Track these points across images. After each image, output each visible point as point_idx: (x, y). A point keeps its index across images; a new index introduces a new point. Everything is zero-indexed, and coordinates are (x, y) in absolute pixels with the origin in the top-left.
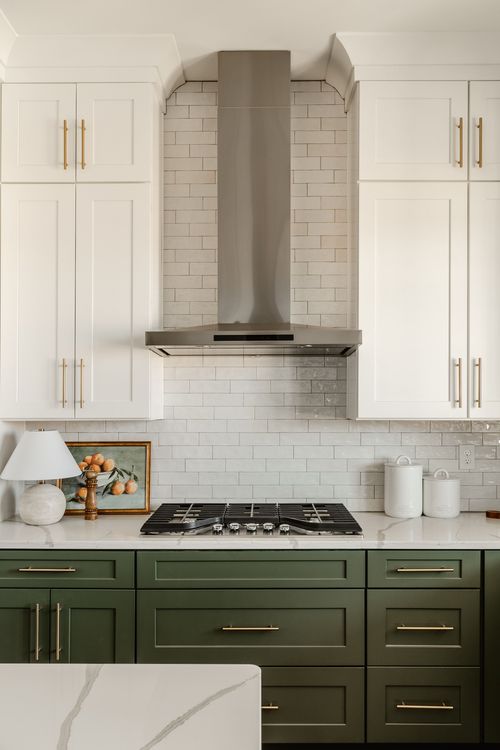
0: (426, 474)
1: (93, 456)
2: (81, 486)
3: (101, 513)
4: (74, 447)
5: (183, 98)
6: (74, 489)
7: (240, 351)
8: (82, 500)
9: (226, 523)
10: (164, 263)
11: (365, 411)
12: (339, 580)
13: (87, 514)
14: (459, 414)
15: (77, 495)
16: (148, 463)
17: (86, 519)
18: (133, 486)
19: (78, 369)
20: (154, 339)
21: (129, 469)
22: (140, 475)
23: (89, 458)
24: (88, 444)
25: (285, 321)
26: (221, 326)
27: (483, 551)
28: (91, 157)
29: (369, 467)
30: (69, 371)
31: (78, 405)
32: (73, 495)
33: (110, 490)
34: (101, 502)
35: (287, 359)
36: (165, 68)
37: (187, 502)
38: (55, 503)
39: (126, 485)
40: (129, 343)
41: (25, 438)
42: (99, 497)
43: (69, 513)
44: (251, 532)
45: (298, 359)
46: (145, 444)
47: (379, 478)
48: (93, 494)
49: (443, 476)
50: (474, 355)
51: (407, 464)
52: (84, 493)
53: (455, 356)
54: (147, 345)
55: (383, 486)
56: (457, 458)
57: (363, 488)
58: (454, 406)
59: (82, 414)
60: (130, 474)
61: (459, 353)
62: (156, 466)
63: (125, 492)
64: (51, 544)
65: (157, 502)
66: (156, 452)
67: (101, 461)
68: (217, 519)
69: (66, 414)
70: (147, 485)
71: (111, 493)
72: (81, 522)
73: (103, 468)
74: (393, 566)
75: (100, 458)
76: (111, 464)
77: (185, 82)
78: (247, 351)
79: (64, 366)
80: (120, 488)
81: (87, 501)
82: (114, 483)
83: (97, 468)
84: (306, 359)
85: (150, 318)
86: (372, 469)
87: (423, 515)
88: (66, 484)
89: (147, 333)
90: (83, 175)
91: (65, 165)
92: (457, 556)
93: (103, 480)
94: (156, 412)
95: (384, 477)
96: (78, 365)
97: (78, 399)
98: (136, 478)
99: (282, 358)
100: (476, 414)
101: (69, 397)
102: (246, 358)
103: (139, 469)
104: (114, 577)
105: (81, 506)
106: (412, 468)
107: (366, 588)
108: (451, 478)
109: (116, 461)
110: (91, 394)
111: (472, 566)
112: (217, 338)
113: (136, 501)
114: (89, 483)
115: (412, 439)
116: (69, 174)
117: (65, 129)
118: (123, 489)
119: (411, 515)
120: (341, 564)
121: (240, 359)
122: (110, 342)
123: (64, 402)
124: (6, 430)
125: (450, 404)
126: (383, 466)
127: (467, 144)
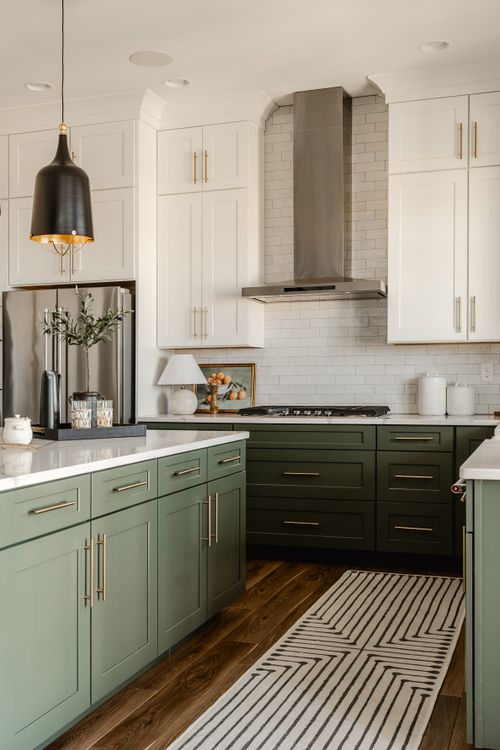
0: (450, 385)
1: (217, 374)
2: (207, 392)
3: (222, 412)
4: (204, 368)
5: (277, 119)
6: (203, 395)
7: (318, 297)
8: (208, 402)
10: (264, 237)
11: (392, 336)
12: (357, 445)
13: (210, 412)
14: (461, 337)
15: (206, 400)
16: (253, 378)
18: (243, 394)
19: (204, 314)
20: (247, 292)
21: (240, 382)
22: (248, 387)
23: (214, 375)
24: (214, 365)
27: (455, 427)
28: (211, 173)
29: (410, 380)
30: (198, 315)
31: (204, 337)
32: (204, 400)
33: (227, 397)
34: (222, 405)
35: (351, 302)
38: (190, 402)
39: (239, 393)
40: (232, 295)
42: (220, 401)
43: (198, 412)
44: (306, 415)
46: (252, 365)
47: (414, 390)
48: (215, 397)
49: (462, 385)
50: (471, 295)
51: (434, 376)
53: (457, 296)
54: (243, 296)
56: (479, 373)
57: (407, 396)
58: (457, 331)
59: (206, 343)
60: (241, 386)
62: (259, 381)
63: (238, 398)
66: (260, 372)
67: (223, 377)
69: (197, 343)
70: (253, 394)
71: (229, 399)
73: (223, 382)
75: (222, 375)
76: (229, 379)
77: (277, 108)
79: (195, 312)
80: (235, 395)
81: (212, 404)
82: (231, 392)
83: (220, 382)
84: (364, 302)
85: (252, 276)
86: (412, 382)
87: (447, 414)
88: (198, 389)
89: (244, 288)
90: (207, 186)
91: (195, 180)
93: (222, 390)
95: (418, 387)
96: (204, 311)
97: (204, 333)
98: (245, 389)
99: (346, 302)
100: (474, 337)
101: (198, 332)
102: (322, 303)
103: (247, 383)
105: (208, 407)
106: (437, 379)
107: (376, 450)
108: (467, 386)
109: (232, 377)
110: (212, 330)
112: (287, 290)
113: (248, 405)
114: (212, 390)
116: (198, 186)
117: (195, 157)
118: (237, 396)
119: (436, 412)
120: (360, 434)
121: (317, 303)
122: (223, 295)
123: (195, 335)
124: (161, 354)
125: (453, 330)
126: (417, 380)
127: (467, 142)
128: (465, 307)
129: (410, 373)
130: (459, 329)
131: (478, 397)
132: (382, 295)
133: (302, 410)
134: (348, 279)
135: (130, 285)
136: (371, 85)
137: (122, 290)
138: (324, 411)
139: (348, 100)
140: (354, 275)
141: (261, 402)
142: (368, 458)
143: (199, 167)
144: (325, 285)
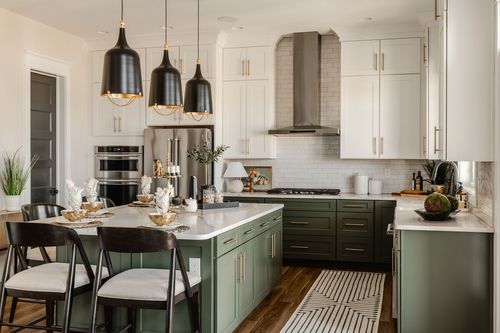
0: (370, 179)
2: (248, 181)
3: (255, 191)
4: (246, 168)
5: (282, 44)
6: (246, 182)
9: (294, 192)
10: (277, 103)
11: (342, 157)
12: (327, 209)
13: (250, 191)
14: (376, 157)
15: (247, 185)
16: (271, 174)
18: (266, 182)
20: (271, 132)
21: (264, 176)
22: (268, 178)
23: (251, 172)
24: (251, 167)
27: (374, 201)
28: (251, 71)
29: (350, 177)
30: (244, 143)
31: (247, 153)
33: (258, 183)
34: (255, 188)
35: (321, 137)
36: (275, 39)
38: (240, 186)
39: (263, 182)
40: (263, 133)
41: (230, 165)
42: (254, 186)
43: (244, 191)
44: (301, 194)
46: (270, 168)
47: (352, 181)
48: (252, 184)
49: (376, 180)
50: (381, 136)
51: (362, 175)
52: (249, 184)
53: (374, 136)
54: (269, 134)
55: (354, 183)
56: (384, 173)
59: (249, 157)
60: (265, 178)
61: (376, 135)
63: (263, 184)
66: (274, 171)
67: (255, 173)
68: (291, 191)
69: (244, 156)
70: (270, 182)
76: (258, 174)
77: (284, 38)
79: (243, 141)
80: (261, 182)
81: (250, 187)
82: (259, 181)
83: (254, 176)
85: (271, 124)
87: (368, 194)
88: (243, 180)
89: (269, 130)
90: (249, 78)
91: (243, 74)
93: (256, 180)
94: (273, 156)
95: (354, 180)
96: (247, 141)
97: (247, 151)
98: (267, 180)
100: (382, 157)
103: (268, 176)
105: (248, 189)
106: (364, 177)
107: (336, 212)
108: (378, 180)
109: (260, 173)
110: (251, 150)
111: (371, 205)
112: (291, 132)
113: (268, 188)
114: (251, 180)
116: (244, 78)
117: (243, 63)
119: (364, 194)
120: (329, 204)
122: (258, 132)
123: (243, 152)
124: (224, 162)
126: (354, 176)
127: (379, 62)
128: (377, 142)
129: (350, 173)
130: (375, 153)
131: (384, 185)
132: (338, 135)
133: (299, 191)
134: (320, 127)
135: (211, 127)
136: (331, 31)
137: (208, 130)
138: (309, 191)
139: (320, 36)
140: (322, 125)
141: (275, 186)
142: (332, 216)
143: (245, 68)
144: (310, 130)
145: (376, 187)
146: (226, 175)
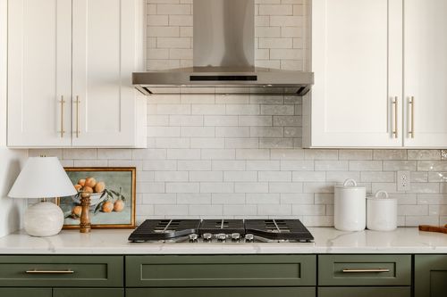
0: (369, 194)
1: (87, 180)
2: (77, 204)
3: (94, 227)
4: (71, 172)
6: (70, 207)
7: (212, 90)
8: (77, 216)
9: (200, 234)
10: (147, 15)
11: (317, 141)
12: (294, 279)
13: (81, 228)
14: (395, 143)
15: (73, 212)
16: (133, 185)
17: (81, 232)
18: (121, 205)
19: (74, 105)
21: (117, 190)
22: (127, 196)
23: (83, 181)
24: (82, 169)
25: (251, 64)
26: (196, 69)
27: (413, 255)
29: (321, 189)
30: (67, 106)
31: (74, 135)
32: (69, 213)
33: (101, 208)
34: (94, 219)
35: (252, 97)
37: (167, 218)
38: (54, 218)
39: (115, 204)
40: (117, 82)
41: (29, 163)
42: (92, 214)
43: (66, 228)
44: (221, 240)
45: (261, 97)
46: (131, 170)
47: (329, 199)
48: (87, 211)
49: (383, 196)
50: (408, 94)
51: (354, 186)
52: (79, 210)
54: (134, 83)
55: (333, 205)
56: (396, 182)
57: (317, 207)
58: (391, 136)
59: (78, 143)
60: (118, 195)
61: (395, 92)
62: (140, 188)
63: (114, 210)
64: (53, 250)
65: (140, 219)
67: (94, 184)
68: (193, 231)
69: (65, 142)
70: (132, 204)
71: (102, 211)
72: (76, 235)
73: (95, 190)
74: (339, 268)
75: (93, 181)
76: (102, 186)
78: (218, 90)
79: (62, 102)
80: (110, 206)
81: (82, 217)
82: (105, 202)
83: (91, 190)
84: (269, 98)
85: (135, 61)
86: (324, 191)
87: (366, 228)
88: (63, 202)
89: (134, 74)
92: (392, 259)
93: (95, 200)
94: (141, 141)
95: (333, 197)
96: (74, 101)
97: (74, 130)
98: (123, 198)
99: (247, 97)
100: (410, 143)
101: (67, 128)
102: (217, 97)
103: (126, 190)
104: (107, 277)
105: (77, 222)
106: (356, 189)
107: (317, 286)
108: (390, 197)
109: (106, 184)
110: (85, 126)
111: (404, 267)
112: (193, 78)
113: (123, 217)
114: (84, 202)
115: (357, 166)
118: (112, 207)
119: (356, 229)
120: (296, 267)
121: (213, 97)
122: (102, 82)
123: (62, 132)
124: (12, 155)
125: (388, 135)
126: (333, 188)
129: (320, 180)
144: (235, 75)
145: (387, 213)
146: (14, 193)
